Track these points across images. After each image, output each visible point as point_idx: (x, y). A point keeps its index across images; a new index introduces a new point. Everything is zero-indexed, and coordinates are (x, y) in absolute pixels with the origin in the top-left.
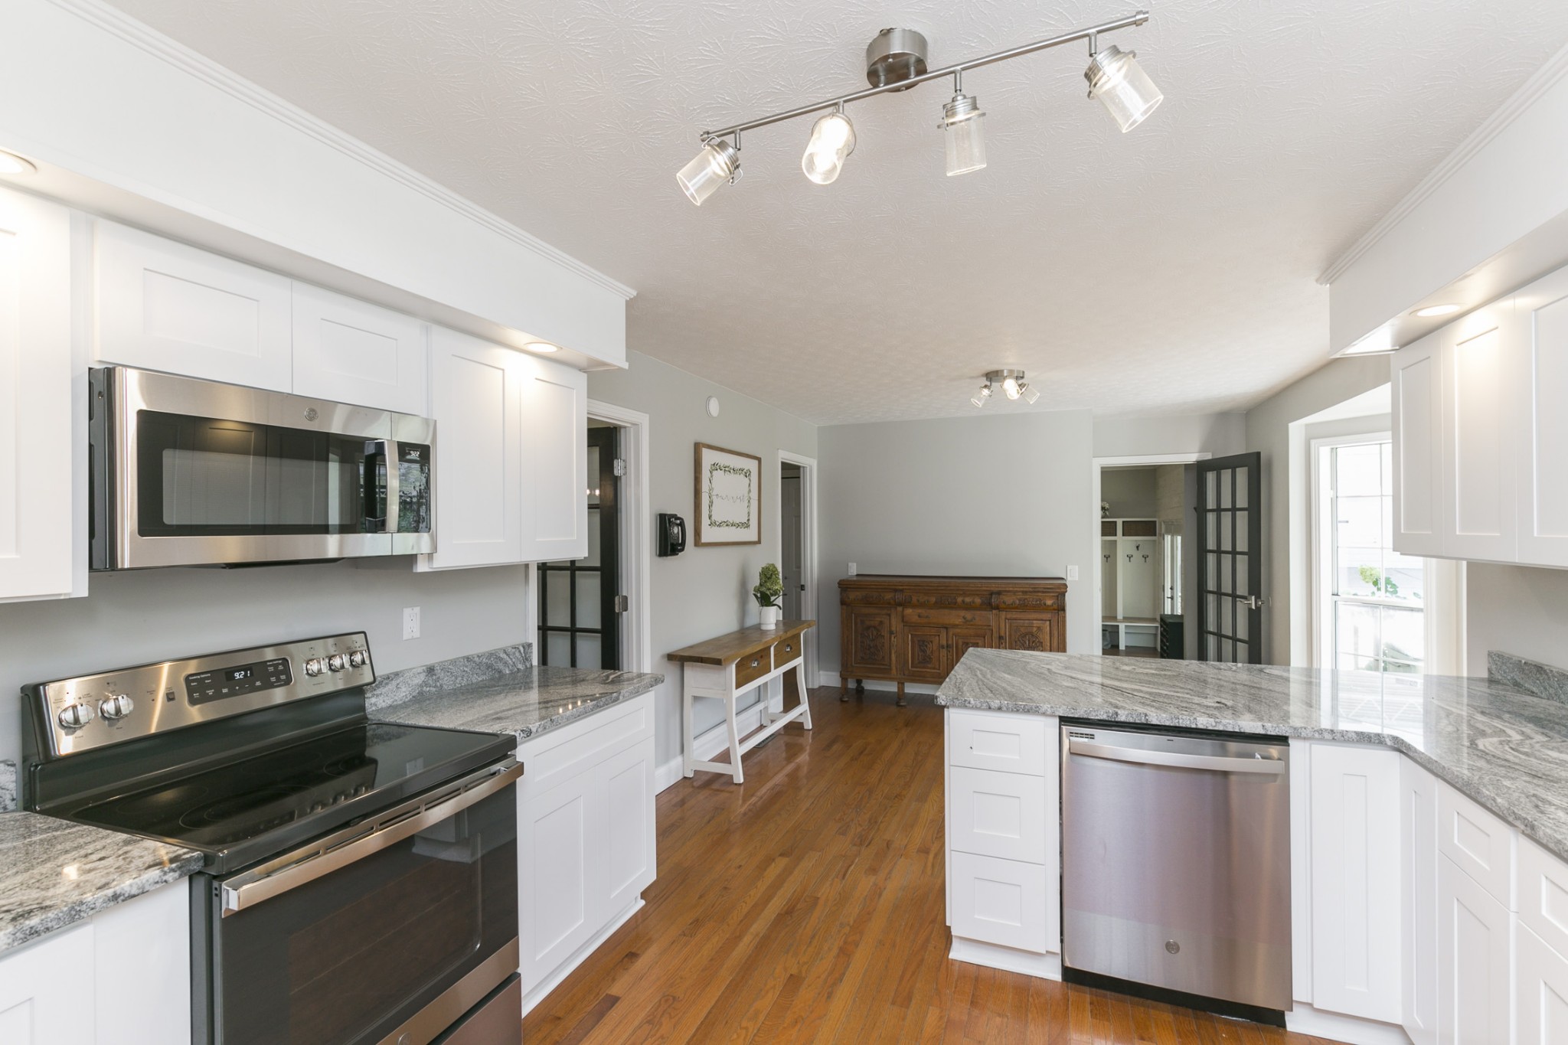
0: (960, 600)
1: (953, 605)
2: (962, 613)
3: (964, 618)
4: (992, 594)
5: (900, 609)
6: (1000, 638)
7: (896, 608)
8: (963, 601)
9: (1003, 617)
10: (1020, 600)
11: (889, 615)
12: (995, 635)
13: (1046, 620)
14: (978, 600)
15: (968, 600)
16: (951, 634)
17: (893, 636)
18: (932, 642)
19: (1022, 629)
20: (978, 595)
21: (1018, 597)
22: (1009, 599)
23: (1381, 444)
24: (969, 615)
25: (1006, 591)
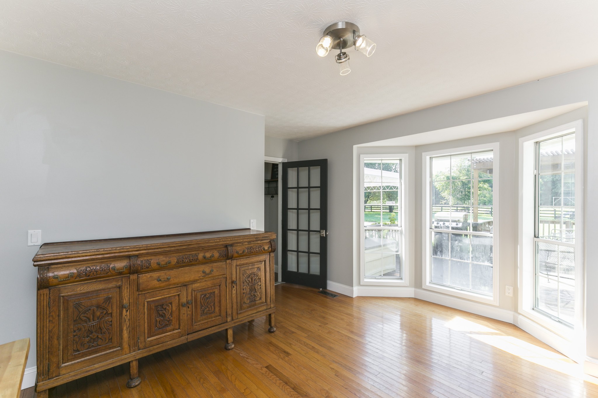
0: (201, 256)
1: (193, 262)
2: (202, 268)
3: (204, 272)
4: (226, 246)
5: (133, 277)
6: (233, 282)
7: (129, 277)
8: (204, 257)
9: (235, 265)
10: (248, 249)
11: (120, 287)
12: (229, 281)
13: (262, 261)
14: (216, 254)
15: (208, 255)
16: (190, 290)
17: (124, 310)
18: (171, 303)
19: (248, 272)
20: (215, 249)
21: (246, 246)
22: (239, 249)
23: (382, 160)
24: (207, 268)
25: (237, 243)
